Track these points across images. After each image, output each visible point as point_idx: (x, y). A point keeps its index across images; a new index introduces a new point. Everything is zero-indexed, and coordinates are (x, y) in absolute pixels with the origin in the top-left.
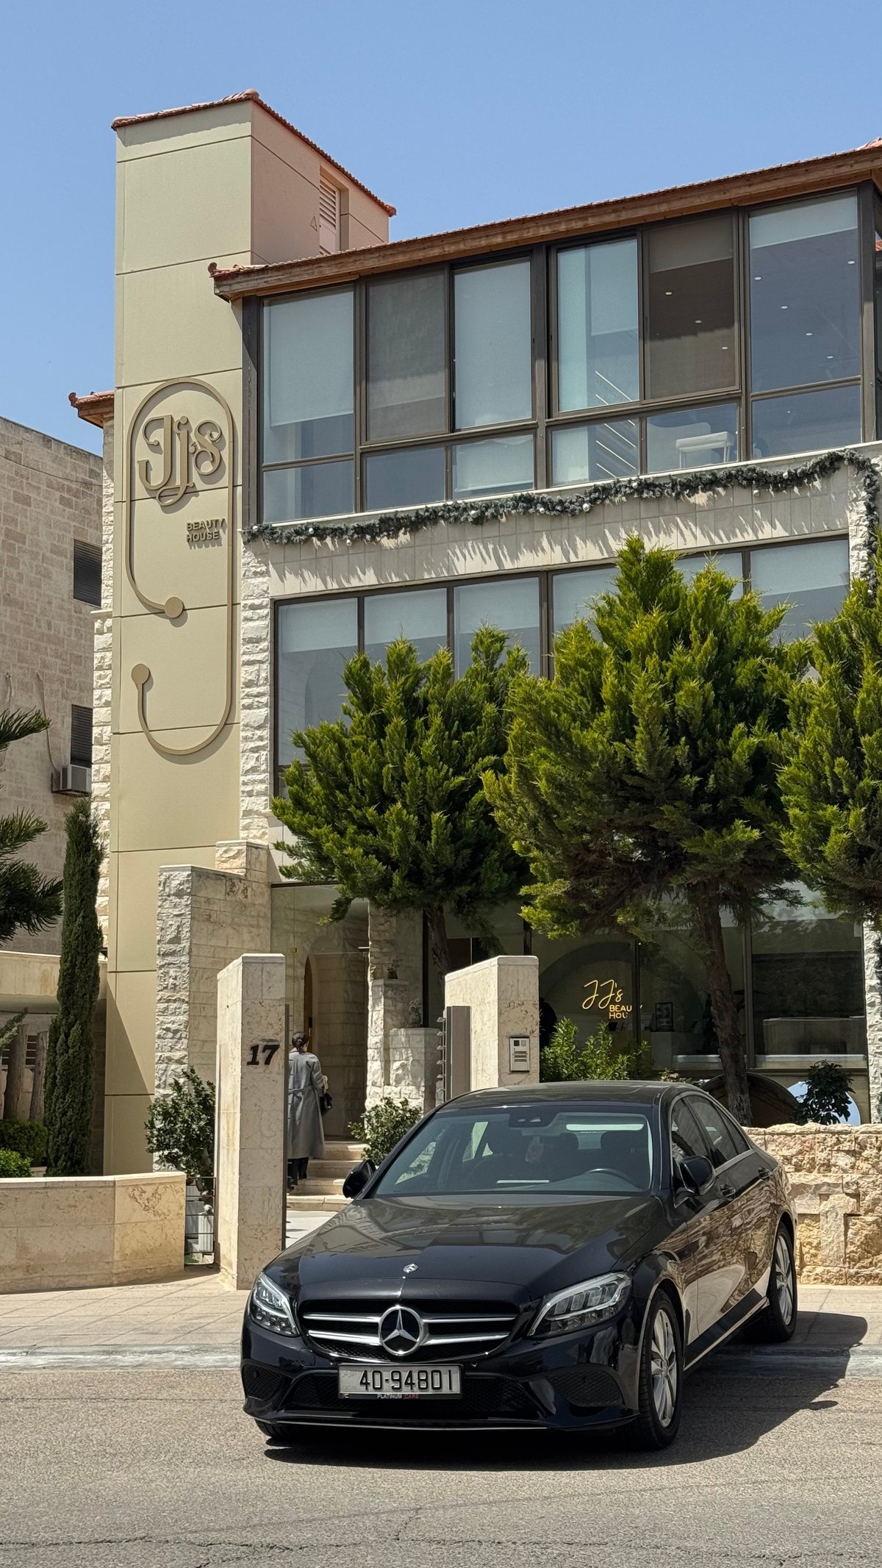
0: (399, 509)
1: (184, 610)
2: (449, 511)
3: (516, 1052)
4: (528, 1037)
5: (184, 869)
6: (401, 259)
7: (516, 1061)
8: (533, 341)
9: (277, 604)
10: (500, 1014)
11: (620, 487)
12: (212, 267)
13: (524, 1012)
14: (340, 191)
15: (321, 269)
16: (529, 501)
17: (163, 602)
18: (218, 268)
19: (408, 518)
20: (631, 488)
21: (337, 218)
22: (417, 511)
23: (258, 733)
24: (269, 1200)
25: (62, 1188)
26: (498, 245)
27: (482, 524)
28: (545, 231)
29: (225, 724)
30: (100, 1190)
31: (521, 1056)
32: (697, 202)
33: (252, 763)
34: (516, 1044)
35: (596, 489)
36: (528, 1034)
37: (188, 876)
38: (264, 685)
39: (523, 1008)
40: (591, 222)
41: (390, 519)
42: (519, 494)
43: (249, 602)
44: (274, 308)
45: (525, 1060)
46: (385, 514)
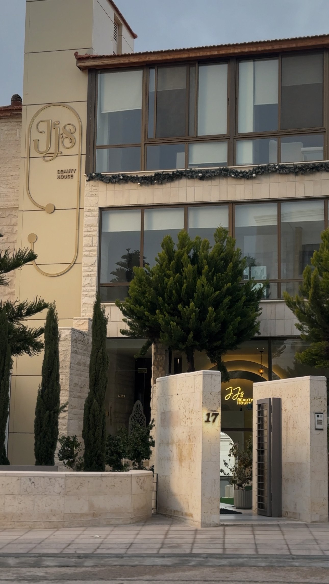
0: (165, 171)
1: (55, 210)
2: (188, 173)
3: (318, 420)
4: (322, 413)
5: (68, 329)
6: (168, 57)
7: (318, 424)
8: (228, 100)
9: (101, 210)
10: (311, 402)
11: (270, 167)
12: (76, 54)
13: (321, 402)
14: (118, 25)
15: (129, 59)
16: (227, 170)
17: (44, 205)
18: (79, 54)
19: (168, 174)
20: (275, 168)
21: (117, 37)
22: (173, 172)
23: (92, 268)
24: (214, 485)
25: (109, 477)
26: (215, 55)
27: (203, 180)
28: (238, 51)
29: (74, 263)
30: (125, 478)
31: (320, 422)
32: (310, 44)
33: (88, 281)
34: (318, 416)
35: (258, 168)
36: (322, 412)
37: (70, 332)
38: (95, 246)
39: (320, 400)
40: (260, 49)
41: (160, 174)
42: (222, 167)
43: (88, 208)
44: (102, 75)
45: (322, 424)
46: (158, 172)
